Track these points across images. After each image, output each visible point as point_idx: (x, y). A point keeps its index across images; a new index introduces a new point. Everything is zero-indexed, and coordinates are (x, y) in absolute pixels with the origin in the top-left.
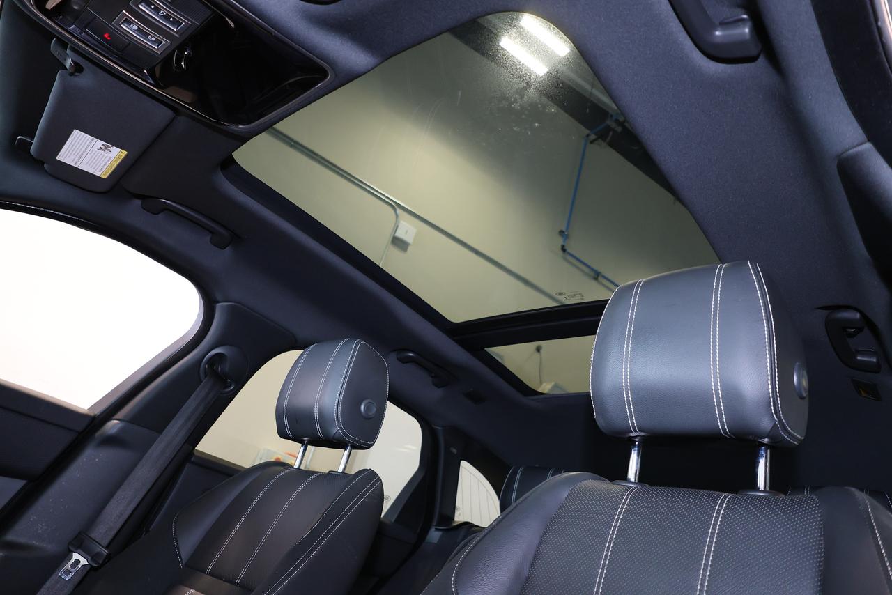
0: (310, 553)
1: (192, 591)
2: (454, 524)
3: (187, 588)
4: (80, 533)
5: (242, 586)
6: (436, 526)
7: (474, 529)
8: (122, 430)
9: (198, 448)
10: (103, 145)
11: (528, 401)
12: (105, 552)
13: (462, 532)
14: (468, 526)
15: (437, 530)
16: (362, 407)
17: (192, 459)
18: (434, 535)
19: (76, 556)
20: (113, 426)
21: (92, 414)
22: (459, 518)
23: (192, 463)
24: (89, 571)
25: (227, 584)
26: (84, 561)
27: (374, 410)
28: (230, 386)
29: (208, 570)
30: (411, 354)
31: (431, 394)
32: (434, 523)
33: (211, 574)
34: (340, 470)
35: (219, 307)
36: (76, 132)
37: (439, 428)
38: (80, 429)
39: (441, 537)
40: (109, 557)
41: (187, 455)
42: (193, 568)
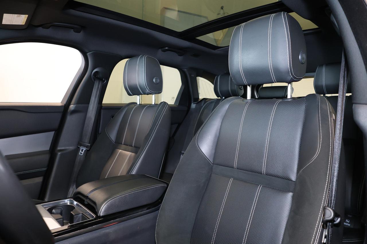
0: (152, 137)
1: (120, 150)
2: (199, 100)
3: (119, 150)
4: (79, 142)
5: (135, 147)
6: (194, 102)
7: (207, 100)
8: (76, 107)
9: (103, 103)
10: (18, 15)
11: (216, 51)
12: (89, 145)
13: (203, 103)
14: (205, 100)
15: (194, 104)
16: (154, 80)
17: (103, 108)
18: (193, 106)
19: (81, 148)
20: (72, 107)
21: (63, 105)
22: (201, 97)
23: (104, 109)
24: (87, 152)
25: (130, 147)
26: (84, 149)
27: (158, 80)
28: (104, 81)
29: (123, 143)
30: (167, 48)
31: (179, 59)
32: (192, 102)
33: (124, 144)
34: (153, 103)
35: (88, 54)
36: (5, 15)
37: (186, 70)
38: (63, 111)
39: (196, 105)
40: (91, 146)
41: (101, 107)
42: (118, 143)
